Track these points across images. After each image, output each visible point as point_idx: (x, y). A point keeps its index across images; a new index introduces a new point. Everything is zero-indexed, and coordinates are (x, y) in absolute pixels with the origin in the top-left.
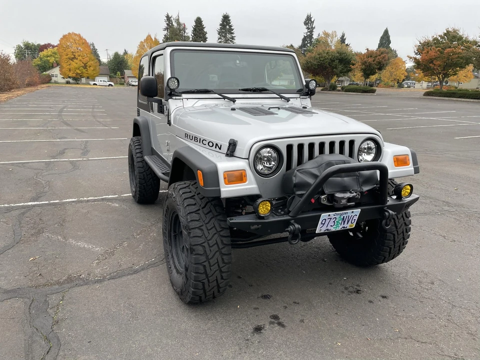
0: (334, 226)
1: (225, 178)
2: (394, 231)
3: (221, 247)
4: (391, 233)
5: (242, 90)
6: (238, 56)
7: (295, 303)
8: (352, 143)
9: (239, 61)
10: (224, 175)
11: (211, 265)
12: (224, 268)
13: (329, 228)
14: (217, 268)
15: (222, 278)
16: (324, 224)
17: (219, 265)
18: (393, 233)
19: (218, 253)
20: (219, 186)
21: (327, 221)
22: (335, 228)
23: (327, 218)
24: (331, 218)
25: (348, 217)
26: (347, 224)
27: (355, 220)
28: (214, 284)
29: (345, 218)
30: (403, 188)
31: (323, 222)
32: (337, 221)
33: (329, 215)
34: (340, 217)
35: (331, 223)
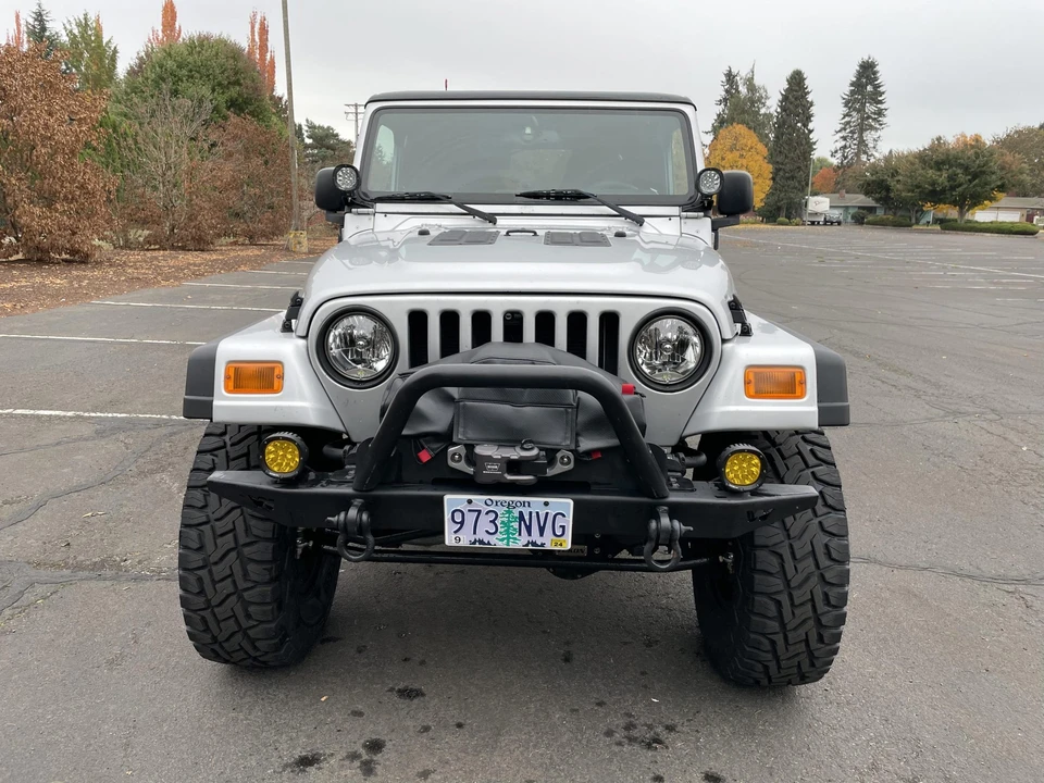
0: (498, 535)
1: (227, 378)
2: (778, 593)
3: (242, 540)
4: (769, 595)
5: (521, 195)
6: (534, 117)
8: (610, 321)
10: (227, 370)
11: (217, 579)
12: (250, 592)
13: (481, 535)
14: (231, 590)
15: (248, 616)
16: (462, 523)
17: (234, 582)
18: (778, 597)
19: (233, 555)
20: (211, 394)
21: (470, 518)
22: (502, 540)
23: (464, 507)
24: (479, 512)
25: (534, 515)
26: (542, 535)
27: (563, 527)
28: (231, 625)
29: (527, 518)
30: (728, 457)
31: (458, 518)
32: (502, 522)
33: (470, 502)
34: (509, 512)
35: (485, 523)
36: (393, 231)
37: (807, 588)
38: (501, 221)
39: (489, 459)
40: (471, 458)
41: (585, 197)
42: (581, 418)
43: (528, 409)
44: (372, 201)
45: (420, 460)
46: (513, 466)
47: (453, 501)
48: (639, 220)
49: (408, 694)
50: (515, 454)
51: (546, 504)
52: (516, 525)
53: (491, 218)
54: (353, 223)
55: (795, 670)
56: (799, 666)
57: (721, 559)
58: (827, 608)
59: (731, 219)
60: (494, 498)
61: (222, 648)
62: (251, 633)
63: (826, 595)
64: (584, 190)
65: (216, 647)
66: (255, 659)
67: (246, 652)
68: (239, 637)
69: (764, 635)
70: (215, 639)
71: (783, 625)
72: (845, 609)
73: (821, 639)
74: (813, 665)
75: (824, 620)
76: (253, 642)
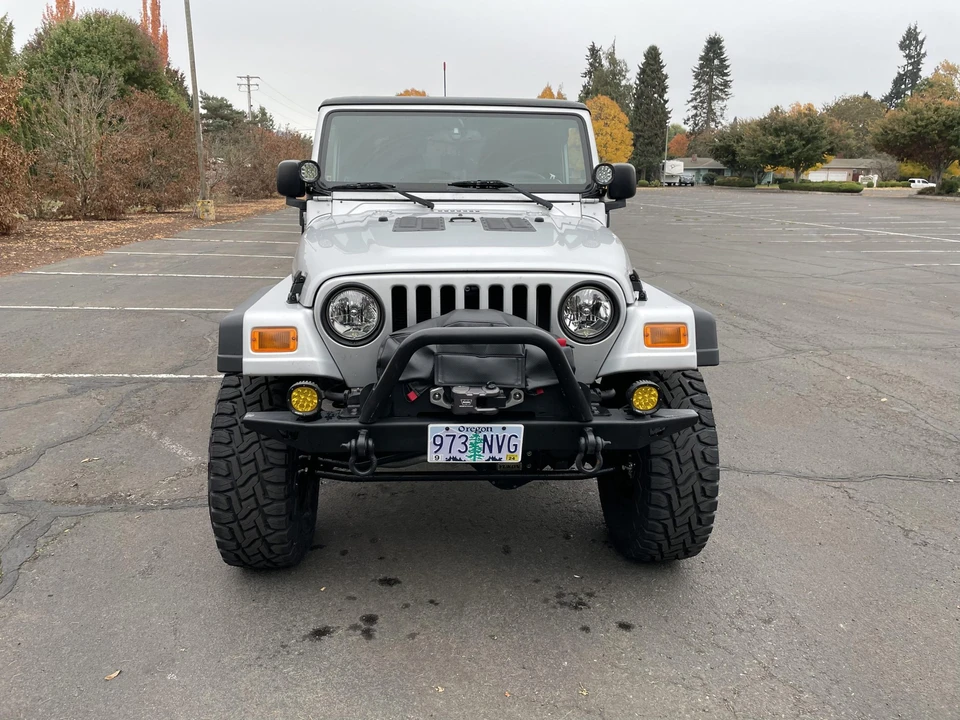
0: (468, 453)
1: (253, 340)
2: (669, 489)
3: (261, 468)
4: (661, 491)
5: (453, 185)
6: (460, 120)
7: (432, 602)
8: (544, 291)
9: (460, 130)
10: (253, 334)
11: (242, 498)
12: (269, 507)
13: (455, 453)
14: (254, 506)
15: (268, 526)
16: (441, 445)
17: (256, 500)
18: (669, 492)
19: (255, 478)
20: (241, 352)
21: (447, 441)
22: (471, 457)
23: (443, 433)
24: (454, 436)
25: (495, 437)
26: (500, 452)
27: (516, 445)
28: (253, 534)
29: (489, 439)
30: (635, 390)
31: (438, 442)
32: (471, 444)
33: (447, 429)
34: (476, 436)
35: (458, 445)
36: (348, 215)
37: (689, 484)
38: (437, 206)
39: (464, 397)
40: (449, 396)
41: (505, 186)
42: (529, 365)
43: (490, 359)
44: (329, 189)
45: (410, 400)
46: (481, 401)
47: (435, 429)
48: (548, 205)
49: (388, 582)
50: (483, 392)
51: (504, 428)
52: (481, 445)
53: (429, 204)
54: (315, 209)
55: (681, 546)
56: (684, 543)
57: (623, 468)
58: (703, 499)
59: (619, 202)
60: (466, 425)
61: (244, 552)
62: (268, 539)
63: (703, 489)
64: (504, 180)
65: (239, 552)
66: (269, 560)
67: (263, 556)
68: (258, 542)
69: (658, 521)
70: (239, 546)
71: (672, 512)
72: (717, 498)
73: (699, 521)
74: (694, 541)
75: (702, 508)
76: (269, 546)
